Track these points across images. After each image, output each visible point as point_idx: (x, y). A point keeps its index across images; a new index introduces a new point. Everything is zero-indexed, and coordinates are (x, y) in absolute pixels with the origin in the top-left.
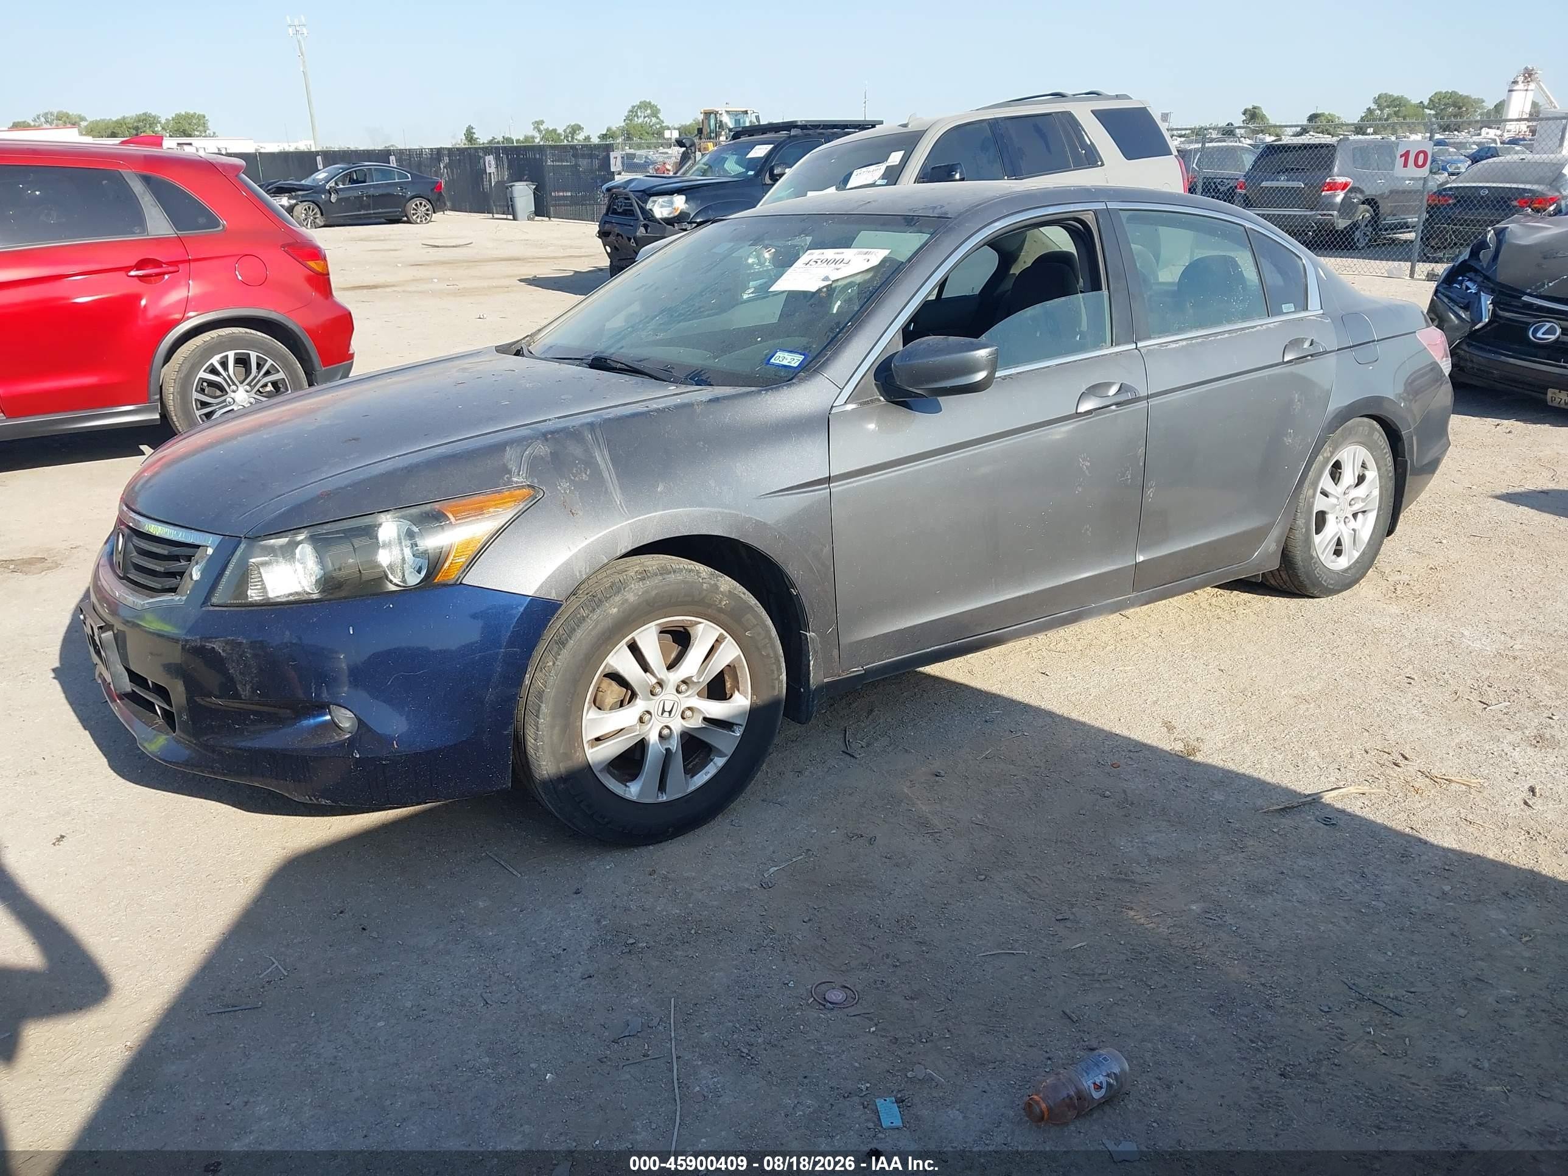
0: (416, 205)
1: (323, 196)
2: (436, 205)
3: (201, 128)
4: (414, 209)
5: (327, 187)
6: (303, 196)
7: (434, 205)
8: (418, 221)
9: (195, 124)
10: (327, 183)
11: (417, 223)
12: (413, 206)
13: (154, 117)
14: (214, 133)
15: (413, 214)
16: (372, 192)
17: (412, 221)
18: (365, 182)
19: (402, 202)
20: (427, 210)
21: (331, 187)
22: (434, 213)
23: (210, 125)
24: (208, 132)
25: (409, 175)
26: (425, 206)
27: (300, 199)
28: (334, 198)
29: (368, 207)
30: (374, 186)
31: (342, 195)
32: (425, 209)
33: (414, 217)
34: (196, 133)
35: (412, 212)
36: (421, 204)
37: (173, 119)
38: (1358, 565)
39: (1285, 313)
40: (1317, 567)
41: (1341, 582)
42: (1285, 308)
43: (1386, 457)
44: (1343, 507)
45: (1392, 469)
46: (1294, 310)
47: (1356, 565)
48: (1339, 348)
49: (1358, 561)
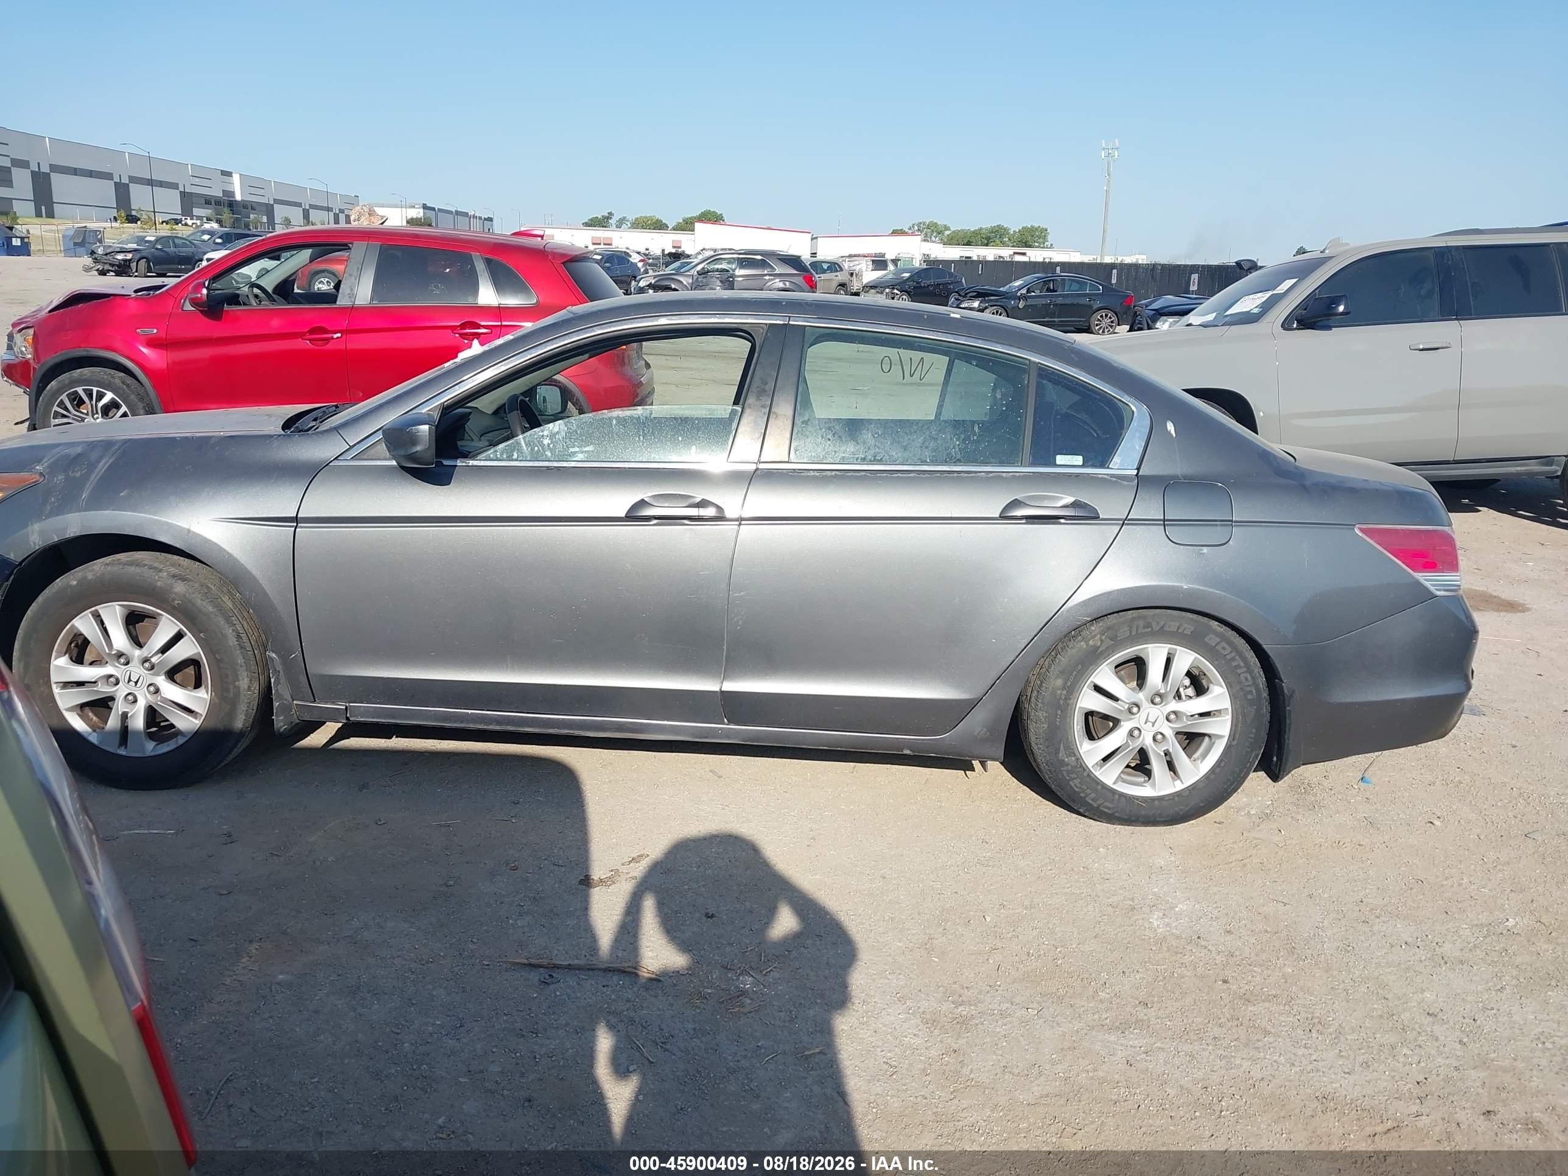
0: (1102, 316)
1: (1013, 302)
2: (1122, 317)
3: (1041, 240)
4: (1099, 320)
5: (1019, 294)
6: (996, 301)
7: (1120, 317)
8: (1101, 332)
9: (1037, 236)
10: (1019, 290)
11: (1099, 334)
12: (1099, 317)
13: (1005, 229)
14: (1052, 245)
15: (1097, 325)
16: (1060, 301)
17: (1094, 332)
18: (1056, 291)
19: (1089, 311)
20: (1112, 322)
21: (1021, 294)
22: (1119, 325)
23: (1049, 237)
24: (1046, 243)
25: (1101, 287)
26: (1110, 318)
27: (991, 304)
28: (1021, 305)
29: (1053, 315)
30: (1063, 296)
31: (1030, 302)
32: (1109, 320)
33: (1097, 328)
34: (1036, 244)
35: (1096, 322)
36: (1106, 315)
37: (1019, 231)
38: (1176, 799)
39: (1055, 465)
40: (1075, 778)
41: (1130, 811)
42: (1060, 459)
43: (1239, 671)
44: (1152, 719)
45: (1254, 691)
46: (1081, 463)
47: (1173, 799)
48: (1129, 517)
49: (1178, 794)
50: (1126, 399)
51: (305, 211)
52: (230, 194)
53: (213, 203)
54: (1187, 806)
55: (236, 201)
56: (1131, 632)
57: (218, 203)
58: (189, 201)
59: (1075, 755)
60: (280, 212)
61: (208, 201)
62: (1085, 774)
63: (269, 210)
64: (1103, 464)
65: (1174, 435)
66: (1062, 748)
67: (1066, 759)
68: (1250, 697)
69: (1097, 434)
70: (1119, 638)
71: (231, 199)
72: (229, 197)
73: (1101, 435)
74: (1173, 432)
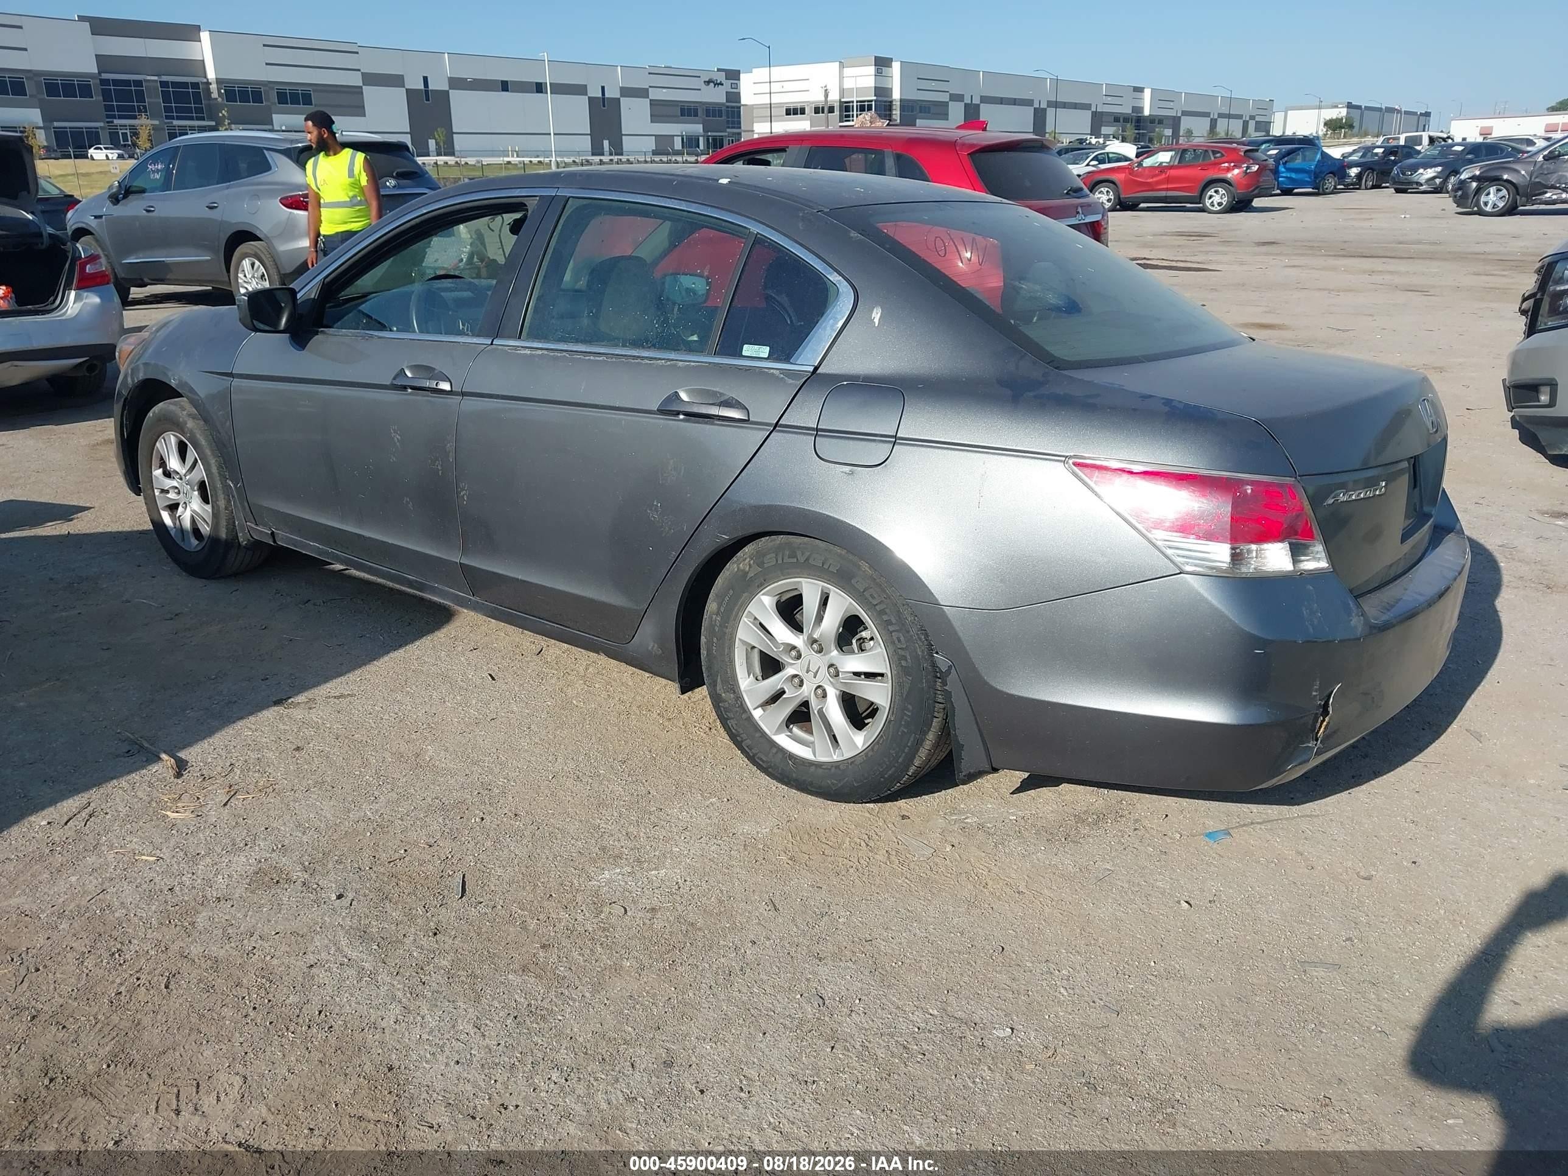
38: (833, 770)
39: (740, 355)
40: (733, 718)
41: (782, 769)
42: (748, 350)
43: (891, 628)
44: (813, 669)
45: (909, 657)
46: (766, 356)
47: (830, 769)
48: (780, 422)
49: (836, 765)
50: (834, 277)
51: (1213, 121)
52: (1138, 109)
53: (1121, 120)
54: (840, 781)
55: (1144, 116)
56: (777, 561)
57: (1126, 119)
58: (1098, 121)
59: (734, 692)
60: (1186, 123)
61: (1117, 119)
62: (744, 716)
63: (1175, 123)
64: (787, 359)
65: (876, 325)
66: (719, 680)
67: (723, 695)
68: (904, 663)
69: (791, 321)
70: (766, 565)
71: (1139, 115)
72: (1137, 113)
73: (794, 321)
74: (876, 321)
